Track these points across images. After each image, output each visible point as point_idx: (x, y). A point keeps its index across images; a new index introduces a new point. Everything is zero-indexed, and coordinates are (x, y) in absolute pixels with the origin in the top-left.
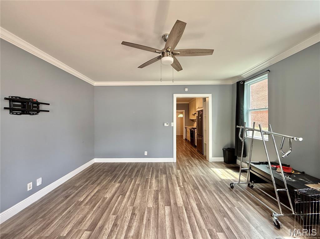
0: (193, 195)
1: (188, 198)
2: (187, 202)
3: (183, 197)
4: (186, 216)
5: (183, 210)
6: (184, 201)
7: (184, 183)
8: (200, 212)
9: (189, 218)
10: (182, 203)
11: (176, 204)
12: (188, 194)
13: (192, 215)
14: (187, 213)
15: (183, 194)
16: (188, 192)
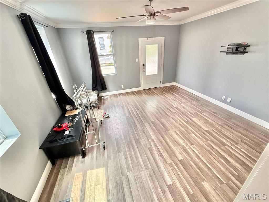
0: (140, 132)
1: (142, 129)
2: (142, 126)
3: (146, 129)
4: (142, 119)
5: (144, 121)
6: (145, 126)
7: (150, 147)
8: (135, 123)
9: (140, 119)
10: (145, 125)
11: (149, 124)
12: (143, 133)
13: (139, 120)
14: (141, 120)
15: (147, 132)
16: (144, 134)
